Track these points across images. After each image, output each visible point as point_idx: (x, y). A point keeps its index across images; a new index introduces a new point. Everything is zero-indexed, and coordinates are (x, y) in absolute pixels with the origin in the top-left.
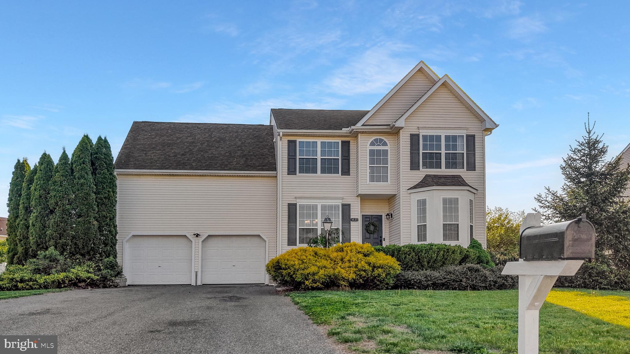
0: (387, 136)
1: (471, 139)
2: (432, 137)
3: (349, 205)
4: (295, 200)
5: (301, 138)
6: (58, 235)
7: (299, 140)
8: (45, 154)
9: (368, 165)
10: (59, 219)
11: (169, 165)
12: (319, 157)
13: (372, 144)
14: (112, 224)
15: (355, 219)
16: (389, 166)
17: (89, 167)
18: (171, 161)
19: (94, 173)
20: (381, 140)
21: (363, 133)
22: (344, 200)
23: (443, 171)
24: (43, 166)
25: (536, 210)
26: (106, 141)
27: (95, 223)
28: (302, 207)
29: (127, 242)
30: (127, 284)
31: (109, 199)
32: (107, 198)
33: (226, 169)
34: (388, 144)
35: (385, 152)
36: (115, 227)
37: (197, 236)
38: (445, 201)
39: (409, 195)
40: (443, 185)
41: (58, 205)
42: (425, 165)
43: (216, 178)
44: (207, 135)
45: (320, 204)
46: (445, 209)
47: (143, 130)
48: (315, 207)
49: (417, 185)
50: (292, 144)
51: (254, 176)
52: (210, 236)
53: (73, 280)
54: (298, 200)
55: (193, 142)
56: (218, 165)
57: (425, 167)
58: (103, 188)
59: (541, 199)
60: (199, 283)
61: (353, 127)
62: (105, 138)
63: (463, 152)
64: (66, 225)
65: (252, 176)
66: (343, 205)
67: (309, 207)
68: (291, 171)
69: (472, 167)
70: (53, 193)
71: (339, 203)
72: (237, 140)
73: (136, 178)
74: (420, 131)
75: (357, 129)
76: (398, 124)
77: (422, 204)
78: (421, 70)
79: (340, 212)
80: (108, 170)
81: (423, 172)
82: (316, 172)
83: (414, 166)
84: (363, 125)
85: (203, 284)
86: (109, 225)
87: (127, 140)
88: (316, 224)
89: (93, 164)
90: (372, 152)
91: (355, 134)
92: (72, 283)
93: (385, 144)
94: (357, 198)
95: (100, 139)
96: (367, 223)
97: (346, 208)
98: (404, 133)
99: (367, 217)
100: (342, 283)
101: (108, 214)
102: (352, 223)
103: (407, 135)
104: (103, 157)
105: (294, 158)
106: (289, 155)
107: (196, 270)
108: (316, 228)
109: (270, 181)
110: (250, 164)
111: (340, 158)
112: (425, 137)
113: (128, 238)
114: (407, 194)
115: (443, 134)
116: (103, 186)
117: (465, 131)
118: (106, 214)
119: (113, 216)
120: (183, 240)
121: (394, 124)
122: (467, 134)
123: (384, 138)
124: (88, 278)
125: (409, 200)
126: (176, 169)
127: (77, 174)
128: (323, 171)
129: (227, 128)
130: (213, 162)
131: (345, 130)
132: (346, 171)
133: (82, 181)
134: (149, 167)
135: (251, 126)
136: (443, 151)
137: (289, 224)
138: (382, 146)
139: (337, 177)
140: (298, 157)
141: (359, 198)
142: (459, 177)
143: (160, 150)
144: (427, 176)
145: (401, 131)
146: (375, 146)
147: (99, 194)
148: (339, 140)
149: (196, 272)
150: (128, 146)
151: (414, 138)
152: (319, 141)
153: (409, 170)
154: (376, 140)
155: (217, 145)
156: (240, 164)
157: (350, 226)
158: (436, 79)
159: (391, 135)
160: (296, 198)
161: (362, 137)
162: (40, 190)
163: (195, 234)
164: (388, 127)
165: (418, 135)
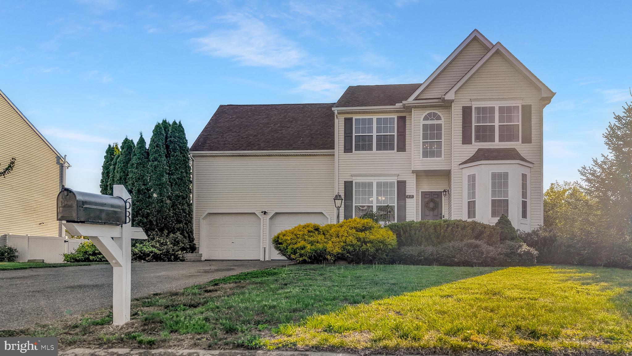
0: (441, 109)
1: (527, 110)
2: (484, 109)
3: (404, 182)
4: (351, 177)
5: (357, 115)
6: (135, 213)
7: (355, 117)
8: (126, 139)
9: (421, 141)
10: (135, 198)
11: (240, 146)
12: (375, 134)
13: (426, 118)
14: (185, 202)
15: (410, 196)
16: (443, 140)
17: (163, 150)
18: (242, 142)
19: (168, 156)
20: (435, 114)
21: (416, 107)
22: (398, 177)
23: (497, 144)
24: (123, 151)
25: (579, 183)
26: (180, 125)
27: (168, 201)
28: (358, 184)
29: (203, 219)
30: (203, 259)
31: (182, 179)
32: (180, 178)
33: (290, 148)
34: (442, 118)
35: (439, 127)
36: (190, 205)
37: (265, 214)
38: (494, 175)
39: (460, 171)
40: (493, 159)
41: (134, 186)
42: (478, 139)
43: (281, 157)
44: (283, 115)
45: (375, 181)
46: (494, 184)
47: (226, 113)
48: (370, 185)
49: (469, 160)
50: (348, 122)
51: (317, 155)
52: (277, 214)
53: (137, 254)
54: (354, 178)
55: (268, 123)
56: (284, 145)
57: (479, 141)
58: (177, 169)
59: (585, 171)
60: (267, 259)
61: (404, 102)
62: (180, 122)
63: (518, 123)
64: (142, 204)
65: (314, 155)
66: (398, 182)
67: (364, 185)
68: (348, 149)
69: (527, 139)
70: (130, 176)
71: (394, 180)
72: (309, 119)
73: (211, 159)
74: (473, 103)
75: (408, 104)
76: (448, 97)
77: (472, 179)
78: (475, 38)
79: (395, 189)
80: (181, 153)
81: (475, 146)
82: (371, 149)
83: (466, 140)
84: (416, 99)
85: (272, 260)
86: (182, 204)
87: (209, 123)
88: (372, 202)
89: (167, 147)
90: (425, 127)
91: (408, 109)
92: (137, 257)
93: (439, 118)
94: (412, 174)
95: (175, 123)
96: (427, 200)
97: (402, 185)
98: (455, 105)
99: (427, 193)
100: (329, 257)
101: (180, 193)
102: (408, 200)
103: (459, 108)
104: (176, 140)
105: (351, 135)
106: (345, 133)
107: (264, 246)
108: (372, 205)
109: (328, 159)
110: (313, 143)
111: (395, 134)
112: (478, 109)
113: (203, 216)
114: (459, 169)
115: (497, 105)
116: (176, 167)
117: (521, 102)
118: (179, 194)
119: (186, 195)
120: (252, 219)
121: (443, 97)
122: (523, 104)
123: (438, 112)
124: (152, 252)
125: (461, 176)
126: (245, 150)
127: (151, 158)
128: (378, 149)
129: (302, 108)
130: (280, 142)
131: (398, 105)
132: (402, 148)
133: (156, 163)
134: (221, 149)
135: (326, 105)
136: (497, 124)
137: (346, 202)
138: (436, 121)
139: (393, 154)
140: (354, 135)
141: (415, 175)
142: (514, 150)
143: (235, 132)
144: (479, 150)
145: (453, 104)
146: (429, 121)
147: (172, 175)
148: (395, 116)
149: (265, 248)
150: (208, 129)
151: (467, 112)
152: (375, 118)
153: (461, 145)
154: (429, 114)
155: (289, 125)
156: (305, 143)
157: (405, 203)
158: (490, 47)
159: (444, 109)
160: (352, 176)
161: (415, 111)
162: (120, 173)
163: (262, 212)
164: (440, 100)
165: (470, 108)
